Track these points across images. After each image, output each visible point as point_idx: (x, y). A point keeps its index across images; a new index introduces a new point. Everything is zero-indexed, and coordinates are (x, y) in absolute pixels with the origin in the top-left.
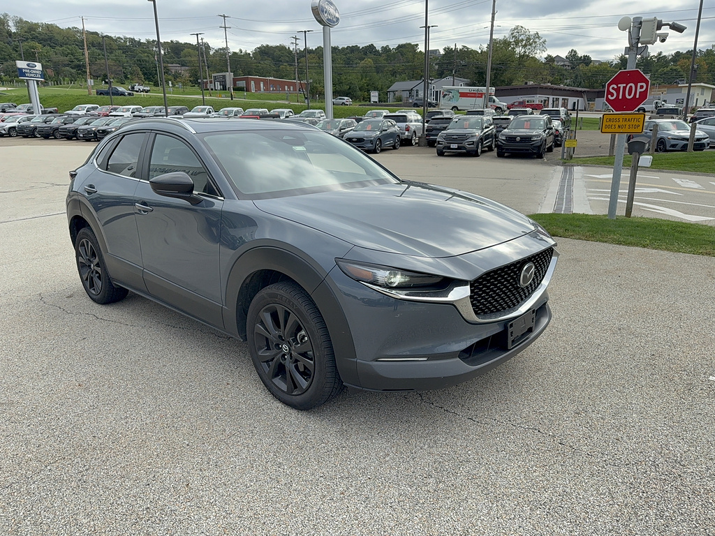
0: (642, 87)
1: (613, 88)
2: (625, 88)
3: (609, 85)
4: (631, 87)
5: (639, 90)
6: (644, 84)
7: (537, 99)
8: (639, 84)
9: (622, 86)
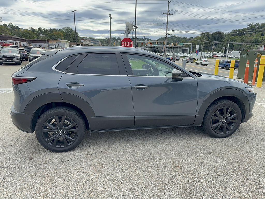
0: (131, 43)
1: (123, 43)
2: (126, 43)
3: (122, 42)
4: (128, 43)
5: (130, 44)
6: (131, 42)
7: (8, 42)
8: (130, 42)
9: (125, 42)
